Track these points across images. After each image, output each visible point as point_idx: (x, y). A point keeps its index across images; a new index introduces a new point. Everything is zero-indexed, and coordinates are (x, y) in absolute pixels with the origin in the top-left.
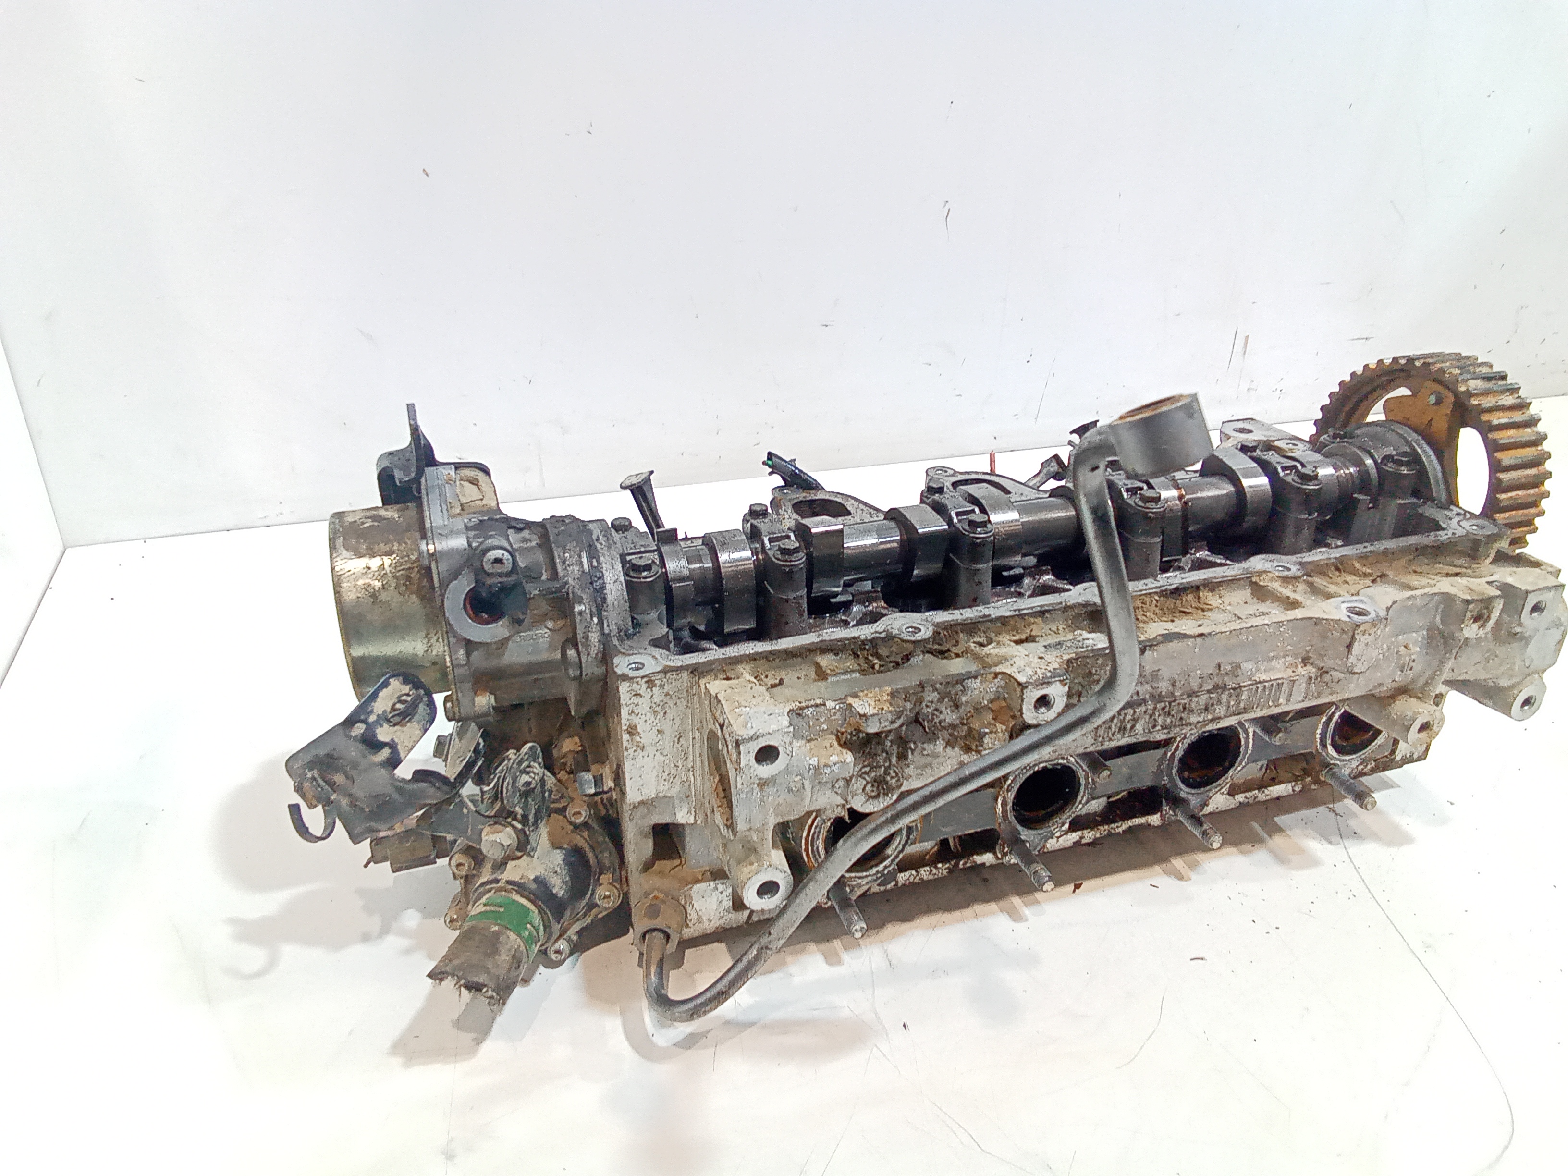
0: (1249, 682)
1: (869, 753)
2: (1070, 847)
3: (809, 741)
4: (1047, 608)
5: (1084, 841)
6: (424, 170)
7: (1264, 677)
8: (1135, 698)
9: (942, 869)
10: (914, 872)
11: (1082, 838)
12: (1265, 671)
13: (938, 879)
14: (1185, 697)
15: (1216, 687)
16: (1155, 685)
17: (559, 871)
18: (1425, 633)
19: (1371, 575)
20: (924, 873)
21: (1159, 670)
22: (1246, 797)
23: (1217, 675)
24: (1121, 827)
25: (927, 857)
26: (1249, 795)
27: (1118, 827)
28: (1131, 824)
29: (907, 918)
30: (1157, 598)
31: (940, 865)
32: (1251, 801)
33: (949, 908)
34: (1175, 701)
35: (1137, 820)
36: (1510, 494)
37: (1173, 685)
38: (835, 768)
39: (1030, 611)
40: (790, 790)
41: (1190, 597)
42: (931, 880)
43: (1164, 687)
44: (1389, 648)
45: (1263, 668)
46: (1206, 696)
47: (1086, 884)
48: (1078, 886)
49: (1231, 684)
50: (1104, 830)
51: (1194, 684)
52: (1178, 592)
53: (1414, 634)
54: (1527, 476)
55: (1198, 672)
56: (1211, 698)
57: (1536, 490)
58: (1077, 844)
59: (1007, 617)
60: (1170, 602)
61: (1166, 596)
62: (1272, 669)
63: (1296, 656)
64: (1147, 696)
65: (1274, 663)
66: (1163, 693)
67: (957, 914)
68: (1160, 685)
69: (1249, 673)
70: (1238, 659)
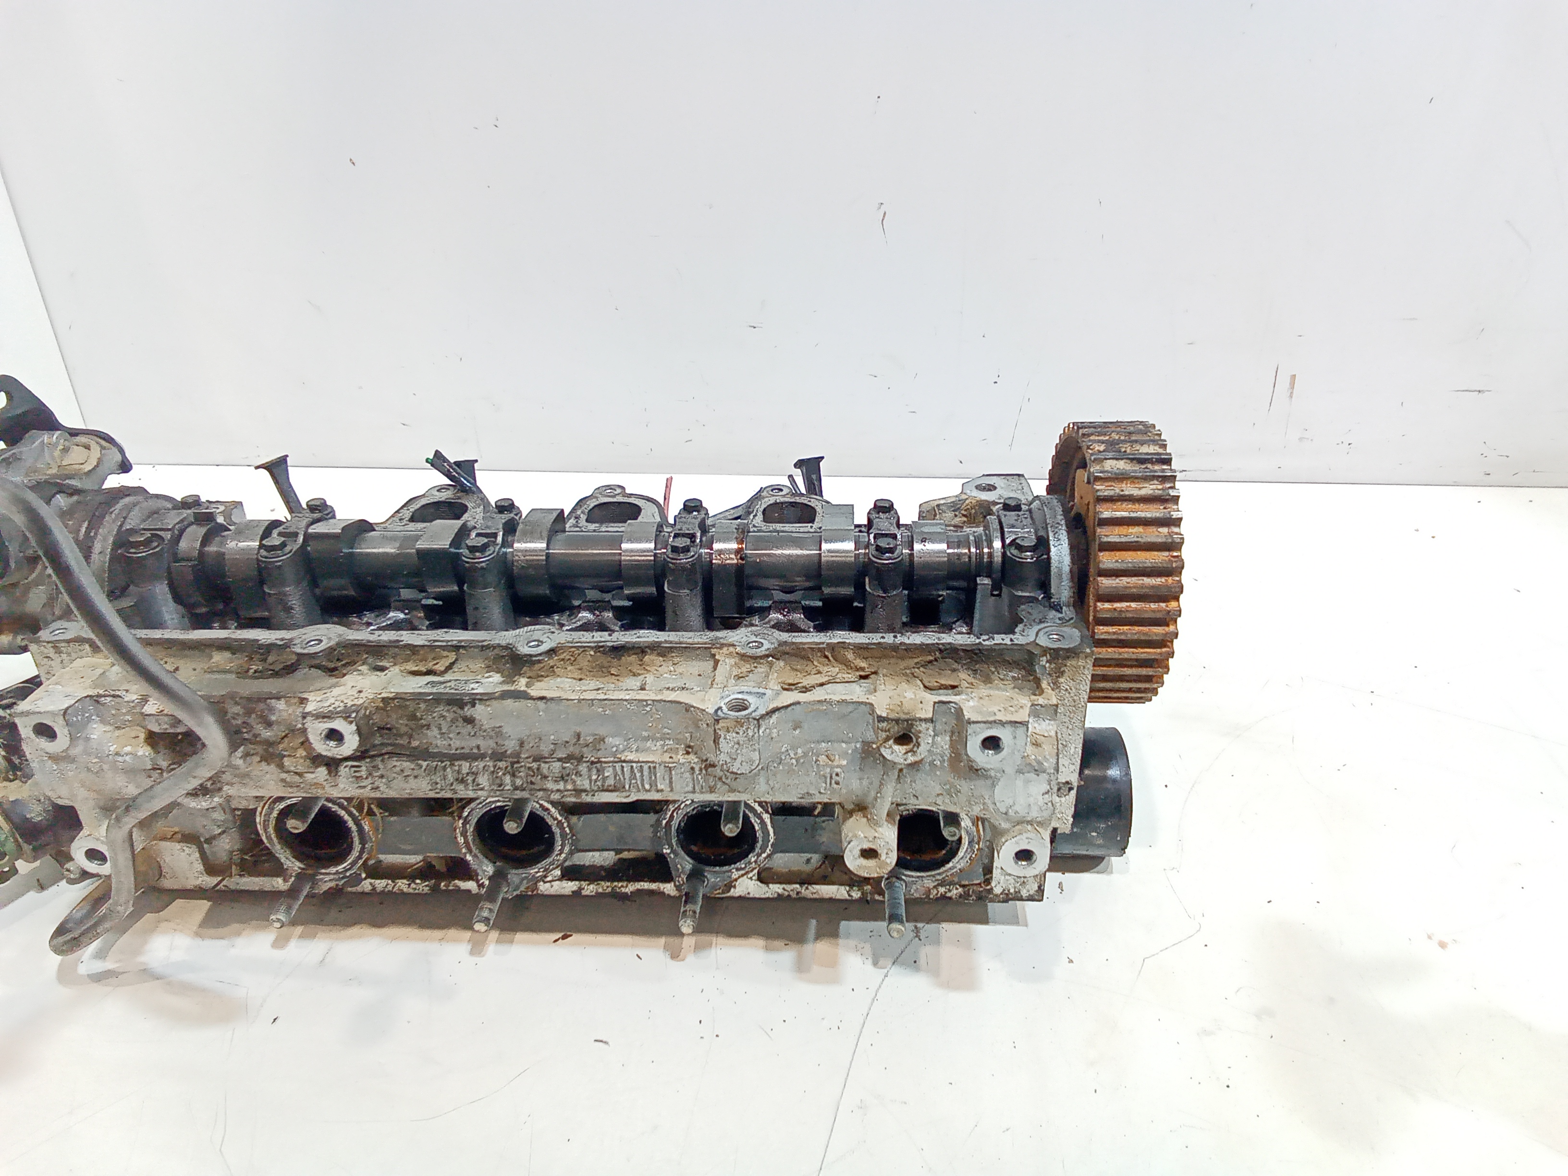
0: (612, 759)
1: (179, 752)
2: (569, 896)
3: (118, 728)
4: (463, 644)
5: (584, 893)
6: (351, 160)
7: (631, 757)
8: (475, 751)
9: (422, 886)
10: (390, 882)
11: (581, 889)
12: (637, 751)
13: (419, 894)
14: (530, 760)
15: (569, 758)
16: (500, 742)
17: (42, 800)
18: (858, 746)
19: (863, 669)
20: (402, 884)
21: (500, 727)
22: (784, 889)
23: (575, 744)
24: (630, 888)
25: (409, 870)
26: (789, 887)
27: (622, 886)
28: (639, 887)
29: (378, 923)
30: (592, 653)
31: (418, 881)
32: (794, 895)
33: (425, 925)
34: (518, 762)
35: (646, 884)
36: (1117, 605)
37: (522, 744)
38: (127, 758)
39: (444, 644)
40: (89, 770)
41: (633, 658)
42: (410, 894)
43: (511, 746)
44: (805, 754)
45: (635, 747)
46: (559, 764)
47: (576, 937)
48: (565, 937)
49: (590, 756)
50: (605, 886)
51: (545, 749)
52: (618, 651)
53: (844, 745)
54: (1142, 586)
55: (552, 737)
56: (564, 768)
57: (1163, 605)
58: (577, 894)
59: (416, 646)
60: (603, 660)
61: (604, 653)
62: (647, 750)
63: (678, 741)
64: (490, 752)
65: (649, 744)
66: (508, 752)
67: (427, 933)
68: (506, 743)
69: (614, 749)
70: (602, 731)
